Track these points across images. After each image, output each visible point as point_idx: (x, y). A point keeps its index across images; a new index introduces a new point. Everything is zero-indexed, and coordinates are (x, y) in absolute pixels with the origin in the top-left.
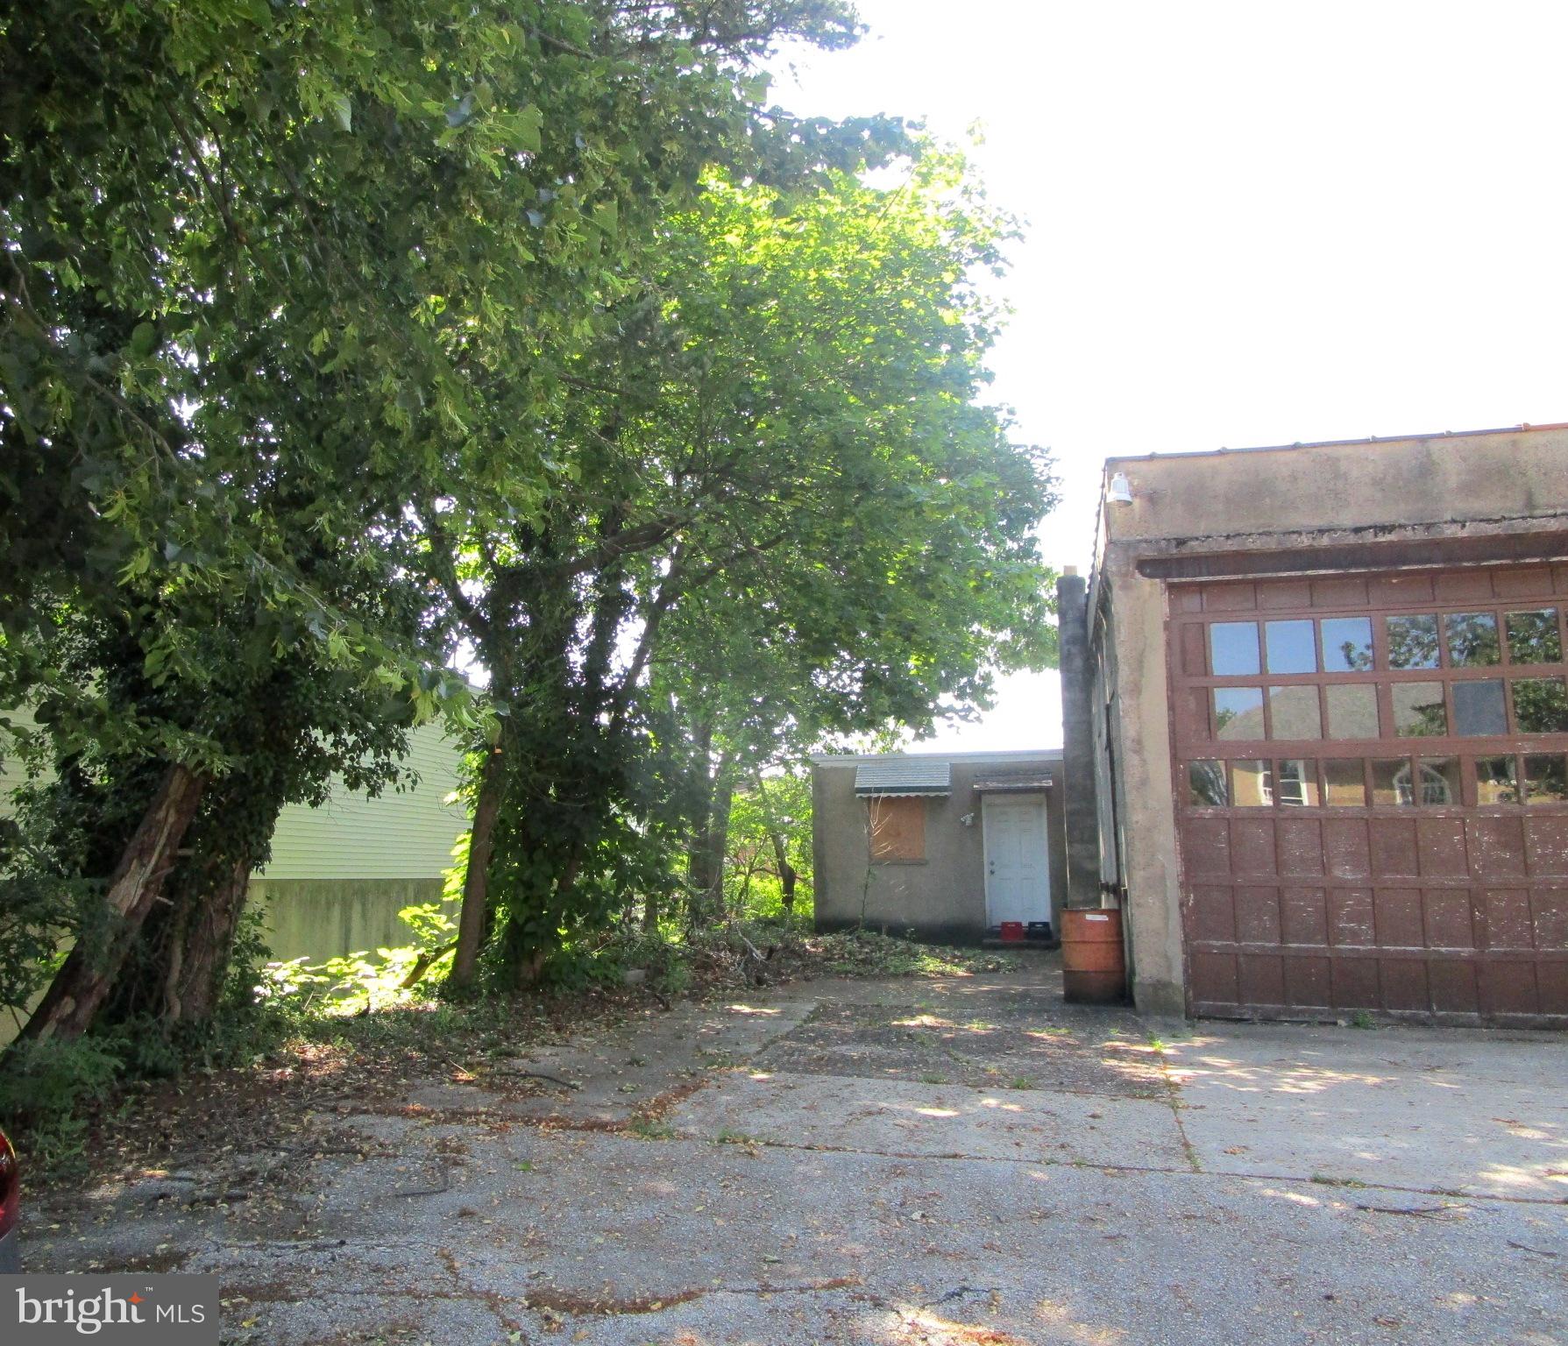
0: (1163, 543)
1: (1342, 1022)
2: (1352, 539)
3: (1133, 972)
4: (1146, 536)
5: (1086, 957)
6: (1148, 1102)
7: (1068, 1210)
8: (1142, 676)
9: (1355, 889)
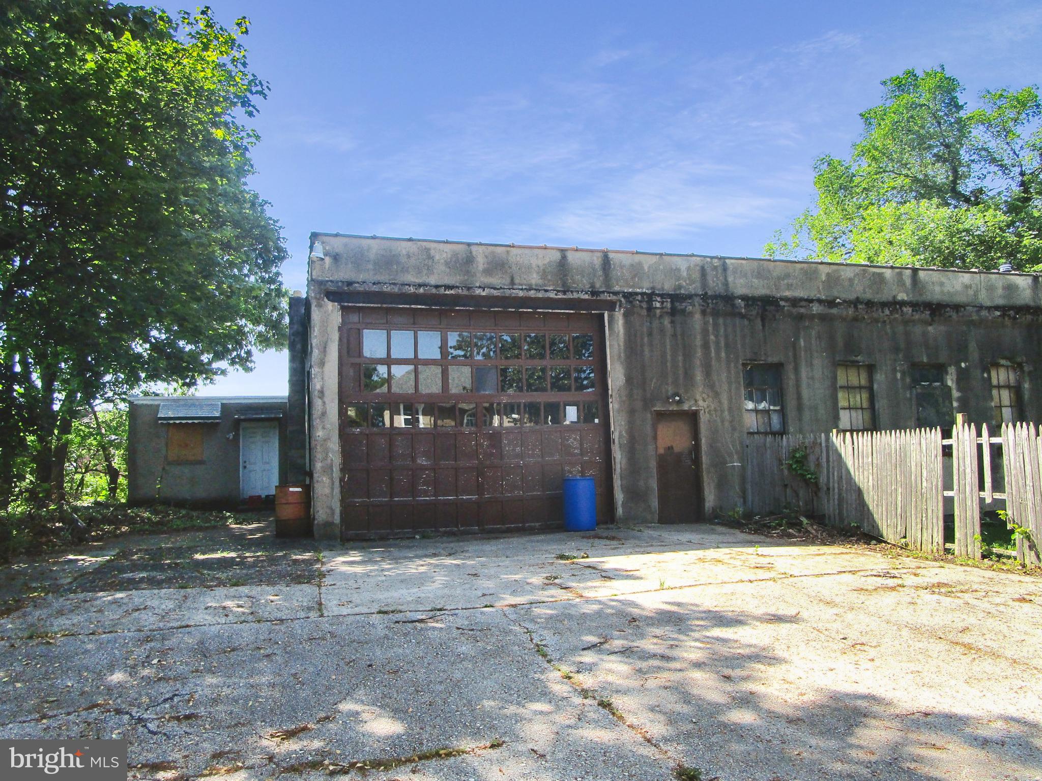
0: (340, 284)
1: (417, 537)
2: (434, 291)
3: (314, 519)
4: (331, 279)
5: (288, 512)
6: (307, 585)
7: (248, 645)
8: (325, 356)
9: (427, 469)
